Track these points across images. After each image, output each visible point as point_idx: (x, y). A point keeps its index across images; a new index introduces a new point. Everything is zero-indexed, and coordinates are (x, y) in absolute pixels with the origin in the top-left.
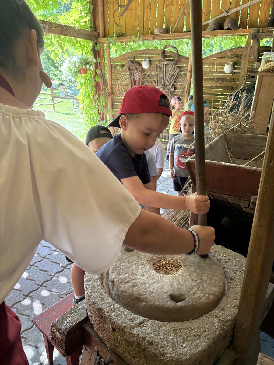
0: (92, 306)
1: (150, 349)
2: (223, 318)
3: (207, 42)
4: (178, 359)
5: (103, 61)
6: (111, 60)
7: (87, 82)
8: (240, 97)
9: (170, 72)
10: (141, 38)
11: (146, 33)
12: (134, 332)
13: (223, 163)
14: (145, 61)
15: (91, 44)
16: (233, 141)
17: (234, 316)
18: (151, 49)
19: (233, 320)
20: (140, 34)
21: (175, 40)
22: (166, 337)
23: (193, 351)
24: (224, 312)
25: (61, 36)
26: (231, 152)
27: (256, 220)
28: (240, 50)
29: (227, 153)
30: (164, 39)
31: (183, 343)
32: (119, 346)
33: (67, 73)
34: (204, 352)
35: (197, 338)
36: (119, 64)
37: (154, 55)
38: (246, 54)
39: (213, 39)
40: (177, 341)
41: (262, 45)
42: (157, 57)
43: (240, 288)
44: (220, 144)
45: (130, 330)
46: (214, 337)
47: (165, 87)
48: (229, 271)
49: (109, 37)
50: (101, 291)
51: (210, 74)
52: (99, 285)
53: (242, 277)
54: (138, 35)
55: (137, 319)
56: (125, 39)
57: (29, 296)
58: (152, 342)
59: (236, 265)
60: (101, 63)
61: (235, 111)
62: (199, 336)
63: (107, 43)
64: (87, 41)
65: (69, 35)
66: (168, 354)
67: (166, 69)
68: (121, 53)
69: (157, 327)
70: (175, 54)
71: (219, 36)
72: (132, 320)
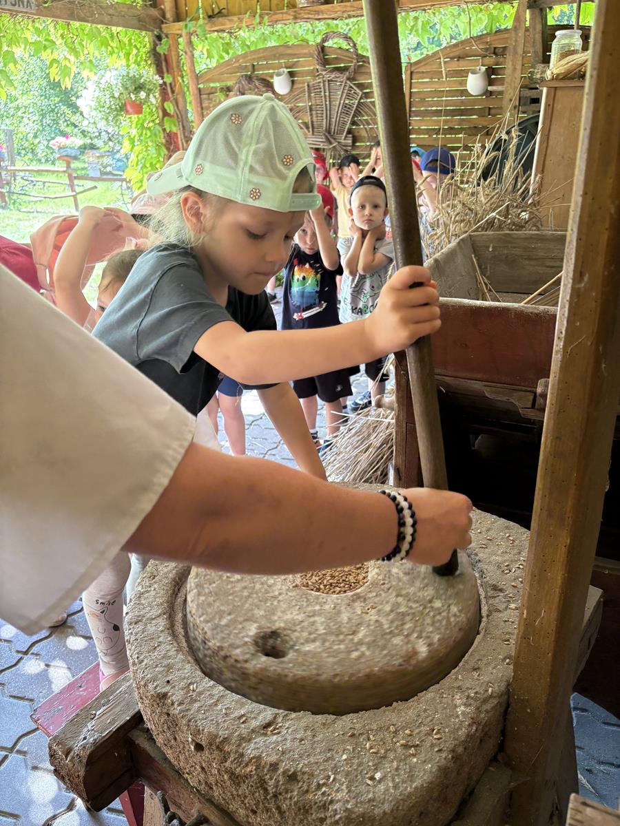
0: (142, 688)
1: (291, 792)
2: (476, 693)
3: (423, 21)
4: (363, 815)
5: (178, 81)
6: (197, 78)
7: (146, 134)
8: (505, 140)
9: (341, 100)
10: (266, 17)
11: (278, 4)
12: (249, 751)
13: (466, 301)
14: (279, 75)
15: (146, 39)
16: (491, 250)
17: (503, 685)
18: (293, 45)
19: (501, 695)
20: (261, 9)
21: (346, 18)
22: (332, 758)
23: (401, 789)
24: (478, 676)
25: (71, 22)
26: (487, 278)
27: (549, 441)
28: (502, 36)
29: (477, 281)
30: (320, 17)
31: (376, 770)
32: (216, 784)
33: (94, 113)
34: (429, 789)
35: (412, 751)
36: (218, 85)
37: (301, 59)
38: (515, 46)
39: (437, 14)
40: (360, 764)
41: (551, 22)
42: (308, 64)
43: (517, 609)
44: (459, 259)
45: (239, 745)
46: (455, 746)
47: (331, 136)
48: (491, 568)
49: (188, 19)
50: (167, 647)
51: (435, 99)
52: (162, 631)
53: (522, 582)
54: (258, 11)
55: (258, 714)
56: (228, 22)
57: (32, 654)
58: (295, 774)
59: (506, 552)
60: (175, 85)
61: (494, 177)
62: (418, 745)
63: (184, 34)
64: (137, 31)
65: (90, 19)
66: (337, 802)
67: (329, 92)
68: (222, 57)
69: (309, 733)
70: (350, 55)
71: (451, 5)
72: (244, 718)
